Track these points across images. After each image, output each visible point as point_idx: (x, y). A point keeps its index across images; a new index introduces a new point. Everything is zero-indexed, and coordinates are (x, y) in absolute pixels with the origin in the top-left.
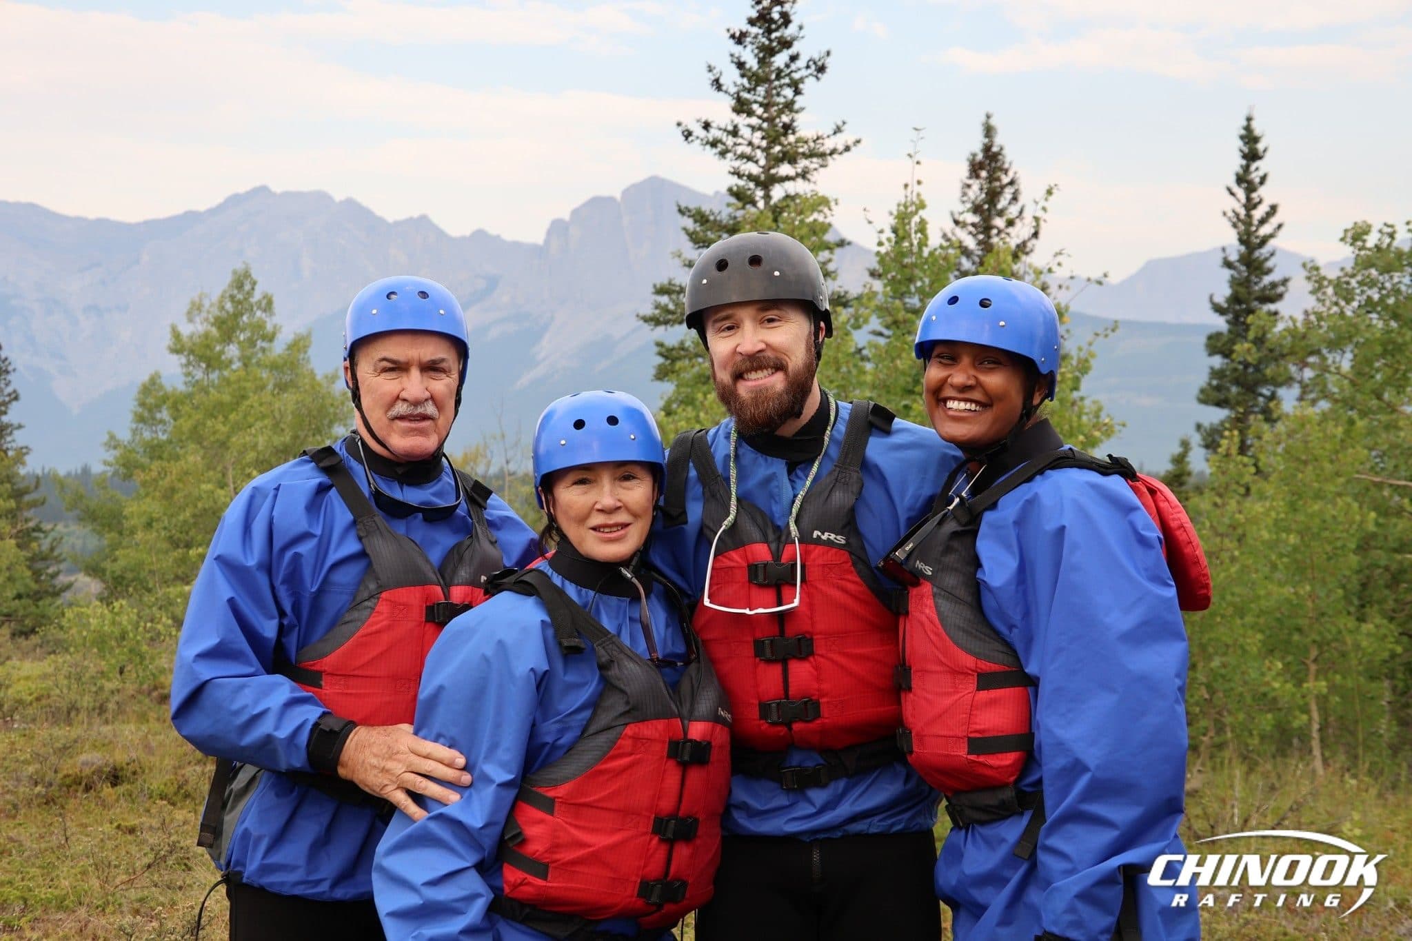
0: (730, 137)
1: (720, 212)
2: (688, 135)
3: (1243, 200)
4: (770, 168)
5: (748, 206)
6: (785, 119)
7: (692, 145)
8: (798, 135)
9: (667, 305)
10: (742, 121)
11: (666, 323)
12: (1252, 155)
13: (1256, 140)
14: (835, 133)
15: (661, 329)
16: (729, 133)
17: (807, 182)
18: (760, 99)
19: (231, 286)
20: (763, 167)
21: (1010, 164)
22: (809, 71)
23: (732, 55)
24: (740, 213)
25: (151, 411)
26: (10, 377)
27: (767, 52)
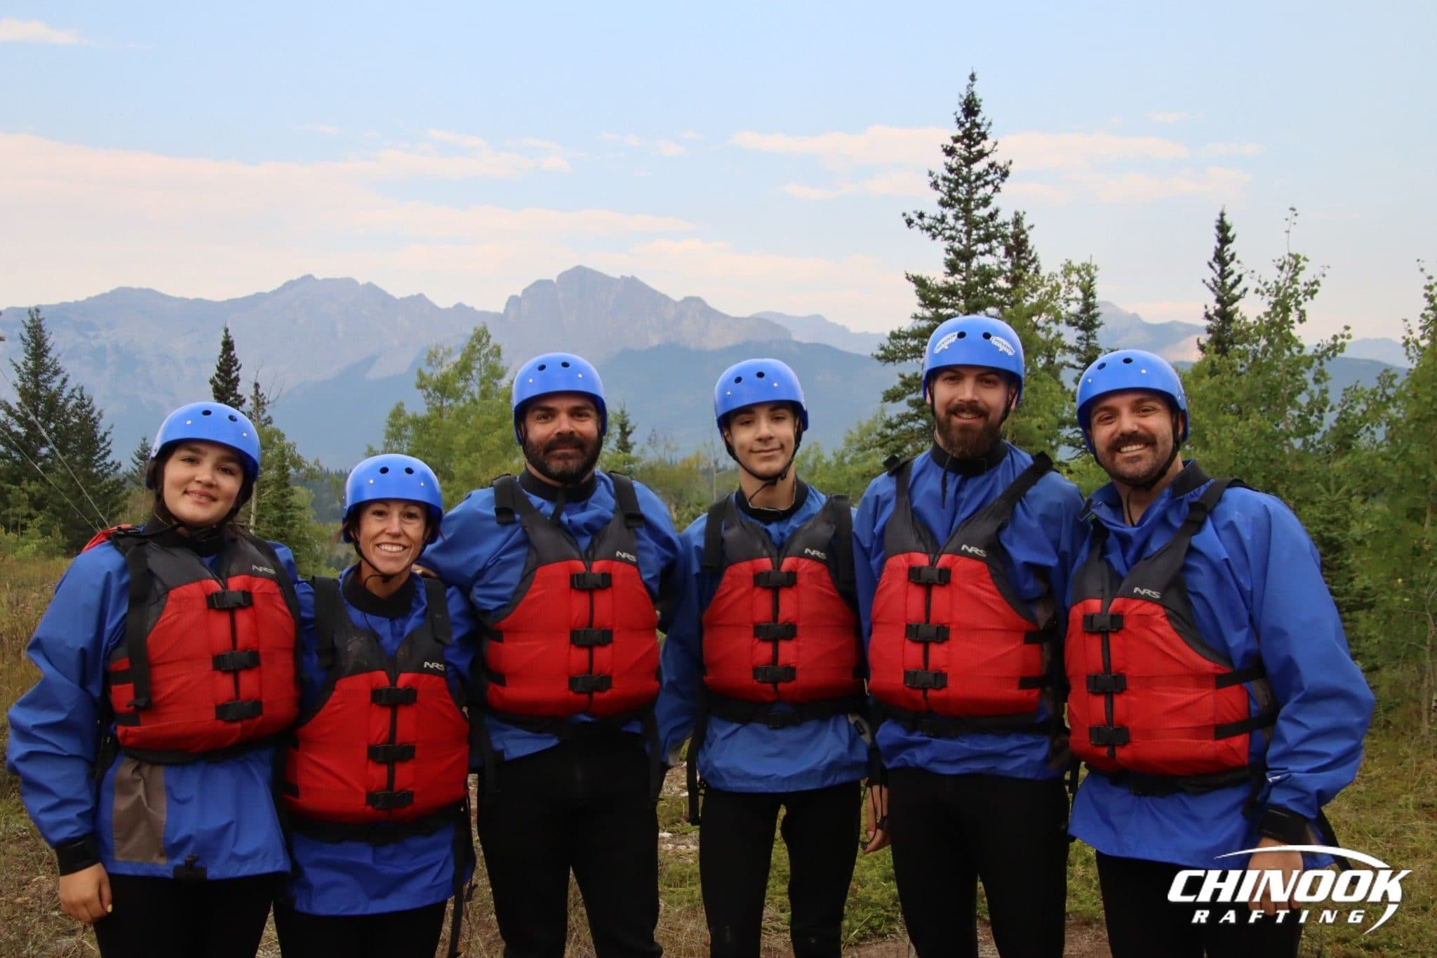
0: (940, 224)
2: (910, 222)
3: (1219, 272)
4: (970, 246)
5: (955, 274)
6: (983, 212)
7: (912, 230)
8: (997, 221)
10: (950, 213)
11: (893, 360)
12: (1224, 240)
13: (1228, 229)
15: (891, 364)
16: (938, 220)
17: (992, 256)
18: (962, 196)
19: (472, 339)
20: (964, 245)
21: (1033, 247)
22: (996, 176)
23: (946, 164)
24: (951, 280)
25: (399, 430)
26: (265, 407)
27: (969, 161)
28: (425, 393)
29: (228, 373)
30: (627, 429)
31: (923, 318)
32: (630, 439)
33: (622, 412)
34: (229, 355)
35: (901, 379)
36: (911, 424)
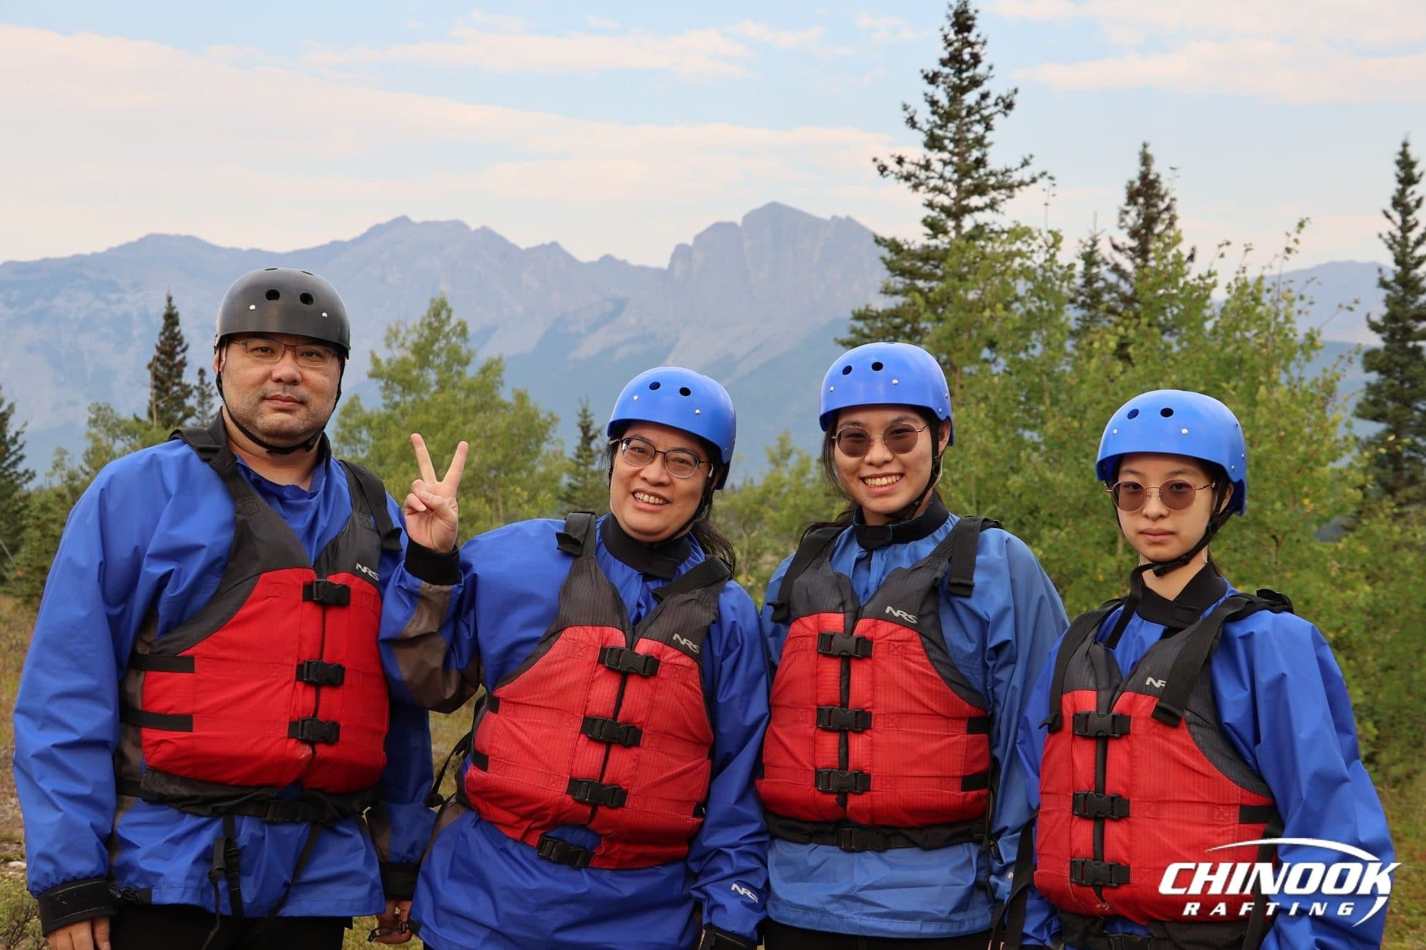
0: (923, 171)
1: (914, 242)
2: (883, 169)
3: (1399, 223)
4: (961, 200)
5: (940, 236)
6: (975, 154)
7: (887, 179)
8: (989, 168)
9: (861, 330)
10: (935, 156)
12: (1408, 180)
13: (1412, 165)
14: (1023, 166)
16: (922, 167)
17: (995, 212)
18: (950, 135)
19: (429, 316)
20: (954, 199)
21: (1167, 190)
22: (998, 108)
23: (926, 95)
24: (933, 242)
25: (350, 432)
27: (958, 91)
28: (382, 383)
29: (171, 355)
30: (591, 433)
31: (895, 293)
33: (585, 411)
34: (173, 330)
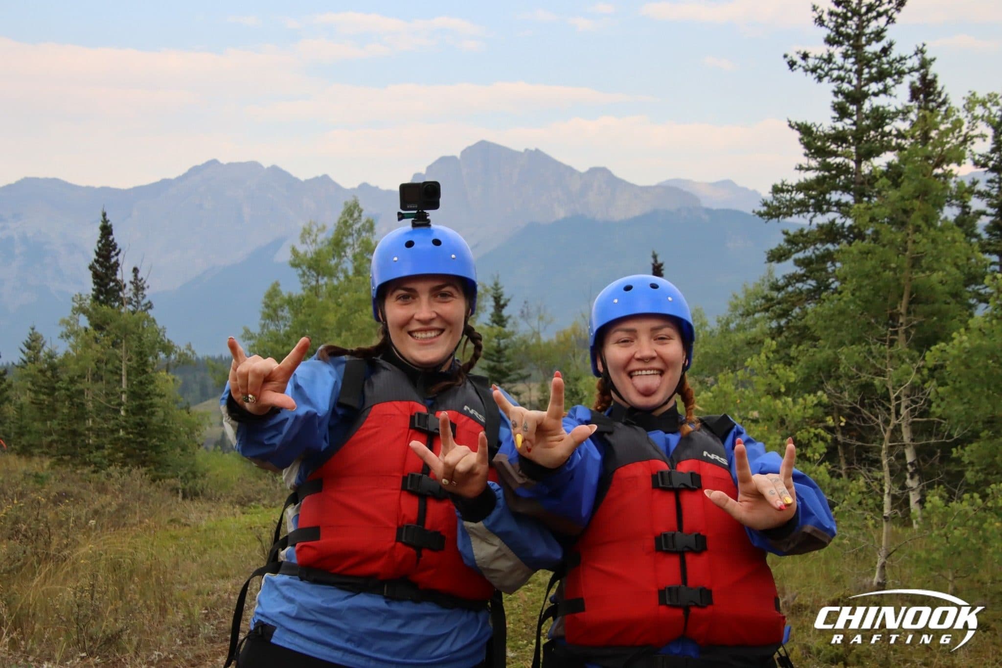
0: (826, 64)
1: (821, 125)
2: (792, 64)
4: (862, 87)
5: (845, 119)
6: (874, 46)
7: (795, 72)
8: (890, 56)
9: (772, 202)
10: (837, 50)
11: (777, 216)
14: (915, 54)
15: (775, 220)
16: (825, 60)
17: (889, 96)
18: (851, 31)
19: (344, 214)
20: (855, 86)
21: (943, 88)
22: (891, 5)
24: (839, 126)
25: (275, 311)
26: (145, 292)
28: (300, 272)
29: (108, 258)
30: (502, 302)
31: (809, 169)
32: (505, 312)
33: (496, 284)
34: (107, 239)
35: (785, 237)
36: (799, 285)
